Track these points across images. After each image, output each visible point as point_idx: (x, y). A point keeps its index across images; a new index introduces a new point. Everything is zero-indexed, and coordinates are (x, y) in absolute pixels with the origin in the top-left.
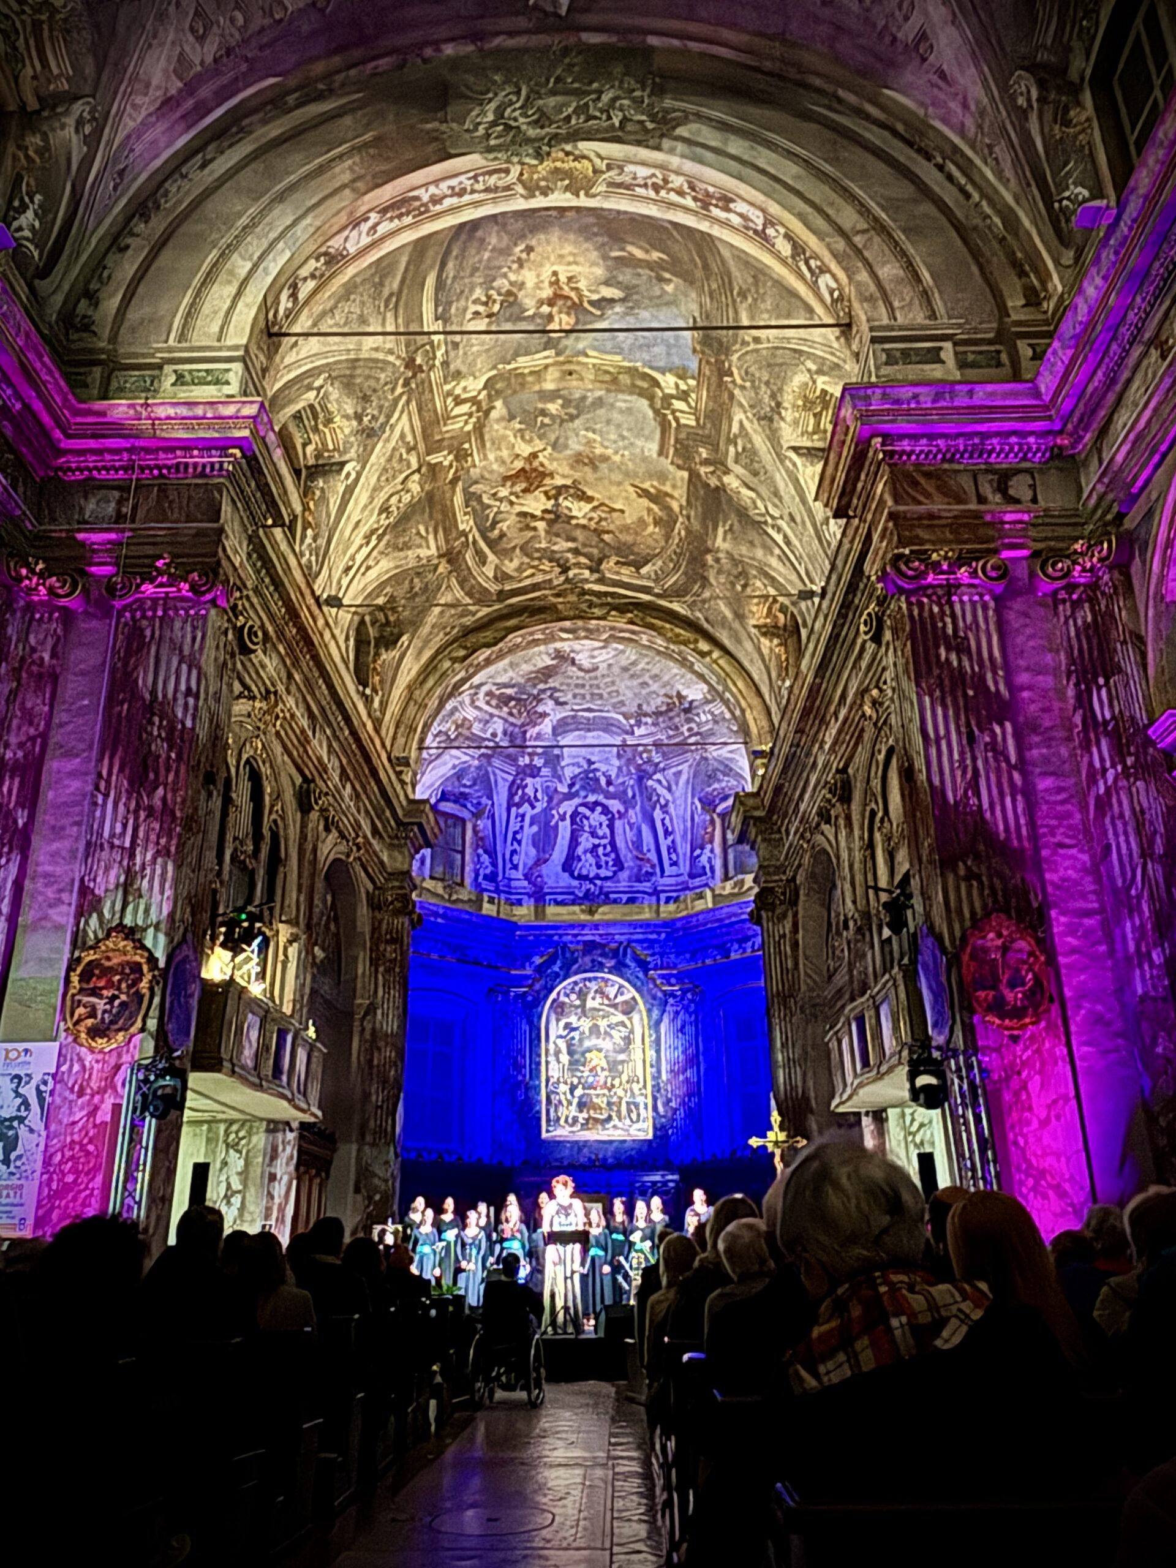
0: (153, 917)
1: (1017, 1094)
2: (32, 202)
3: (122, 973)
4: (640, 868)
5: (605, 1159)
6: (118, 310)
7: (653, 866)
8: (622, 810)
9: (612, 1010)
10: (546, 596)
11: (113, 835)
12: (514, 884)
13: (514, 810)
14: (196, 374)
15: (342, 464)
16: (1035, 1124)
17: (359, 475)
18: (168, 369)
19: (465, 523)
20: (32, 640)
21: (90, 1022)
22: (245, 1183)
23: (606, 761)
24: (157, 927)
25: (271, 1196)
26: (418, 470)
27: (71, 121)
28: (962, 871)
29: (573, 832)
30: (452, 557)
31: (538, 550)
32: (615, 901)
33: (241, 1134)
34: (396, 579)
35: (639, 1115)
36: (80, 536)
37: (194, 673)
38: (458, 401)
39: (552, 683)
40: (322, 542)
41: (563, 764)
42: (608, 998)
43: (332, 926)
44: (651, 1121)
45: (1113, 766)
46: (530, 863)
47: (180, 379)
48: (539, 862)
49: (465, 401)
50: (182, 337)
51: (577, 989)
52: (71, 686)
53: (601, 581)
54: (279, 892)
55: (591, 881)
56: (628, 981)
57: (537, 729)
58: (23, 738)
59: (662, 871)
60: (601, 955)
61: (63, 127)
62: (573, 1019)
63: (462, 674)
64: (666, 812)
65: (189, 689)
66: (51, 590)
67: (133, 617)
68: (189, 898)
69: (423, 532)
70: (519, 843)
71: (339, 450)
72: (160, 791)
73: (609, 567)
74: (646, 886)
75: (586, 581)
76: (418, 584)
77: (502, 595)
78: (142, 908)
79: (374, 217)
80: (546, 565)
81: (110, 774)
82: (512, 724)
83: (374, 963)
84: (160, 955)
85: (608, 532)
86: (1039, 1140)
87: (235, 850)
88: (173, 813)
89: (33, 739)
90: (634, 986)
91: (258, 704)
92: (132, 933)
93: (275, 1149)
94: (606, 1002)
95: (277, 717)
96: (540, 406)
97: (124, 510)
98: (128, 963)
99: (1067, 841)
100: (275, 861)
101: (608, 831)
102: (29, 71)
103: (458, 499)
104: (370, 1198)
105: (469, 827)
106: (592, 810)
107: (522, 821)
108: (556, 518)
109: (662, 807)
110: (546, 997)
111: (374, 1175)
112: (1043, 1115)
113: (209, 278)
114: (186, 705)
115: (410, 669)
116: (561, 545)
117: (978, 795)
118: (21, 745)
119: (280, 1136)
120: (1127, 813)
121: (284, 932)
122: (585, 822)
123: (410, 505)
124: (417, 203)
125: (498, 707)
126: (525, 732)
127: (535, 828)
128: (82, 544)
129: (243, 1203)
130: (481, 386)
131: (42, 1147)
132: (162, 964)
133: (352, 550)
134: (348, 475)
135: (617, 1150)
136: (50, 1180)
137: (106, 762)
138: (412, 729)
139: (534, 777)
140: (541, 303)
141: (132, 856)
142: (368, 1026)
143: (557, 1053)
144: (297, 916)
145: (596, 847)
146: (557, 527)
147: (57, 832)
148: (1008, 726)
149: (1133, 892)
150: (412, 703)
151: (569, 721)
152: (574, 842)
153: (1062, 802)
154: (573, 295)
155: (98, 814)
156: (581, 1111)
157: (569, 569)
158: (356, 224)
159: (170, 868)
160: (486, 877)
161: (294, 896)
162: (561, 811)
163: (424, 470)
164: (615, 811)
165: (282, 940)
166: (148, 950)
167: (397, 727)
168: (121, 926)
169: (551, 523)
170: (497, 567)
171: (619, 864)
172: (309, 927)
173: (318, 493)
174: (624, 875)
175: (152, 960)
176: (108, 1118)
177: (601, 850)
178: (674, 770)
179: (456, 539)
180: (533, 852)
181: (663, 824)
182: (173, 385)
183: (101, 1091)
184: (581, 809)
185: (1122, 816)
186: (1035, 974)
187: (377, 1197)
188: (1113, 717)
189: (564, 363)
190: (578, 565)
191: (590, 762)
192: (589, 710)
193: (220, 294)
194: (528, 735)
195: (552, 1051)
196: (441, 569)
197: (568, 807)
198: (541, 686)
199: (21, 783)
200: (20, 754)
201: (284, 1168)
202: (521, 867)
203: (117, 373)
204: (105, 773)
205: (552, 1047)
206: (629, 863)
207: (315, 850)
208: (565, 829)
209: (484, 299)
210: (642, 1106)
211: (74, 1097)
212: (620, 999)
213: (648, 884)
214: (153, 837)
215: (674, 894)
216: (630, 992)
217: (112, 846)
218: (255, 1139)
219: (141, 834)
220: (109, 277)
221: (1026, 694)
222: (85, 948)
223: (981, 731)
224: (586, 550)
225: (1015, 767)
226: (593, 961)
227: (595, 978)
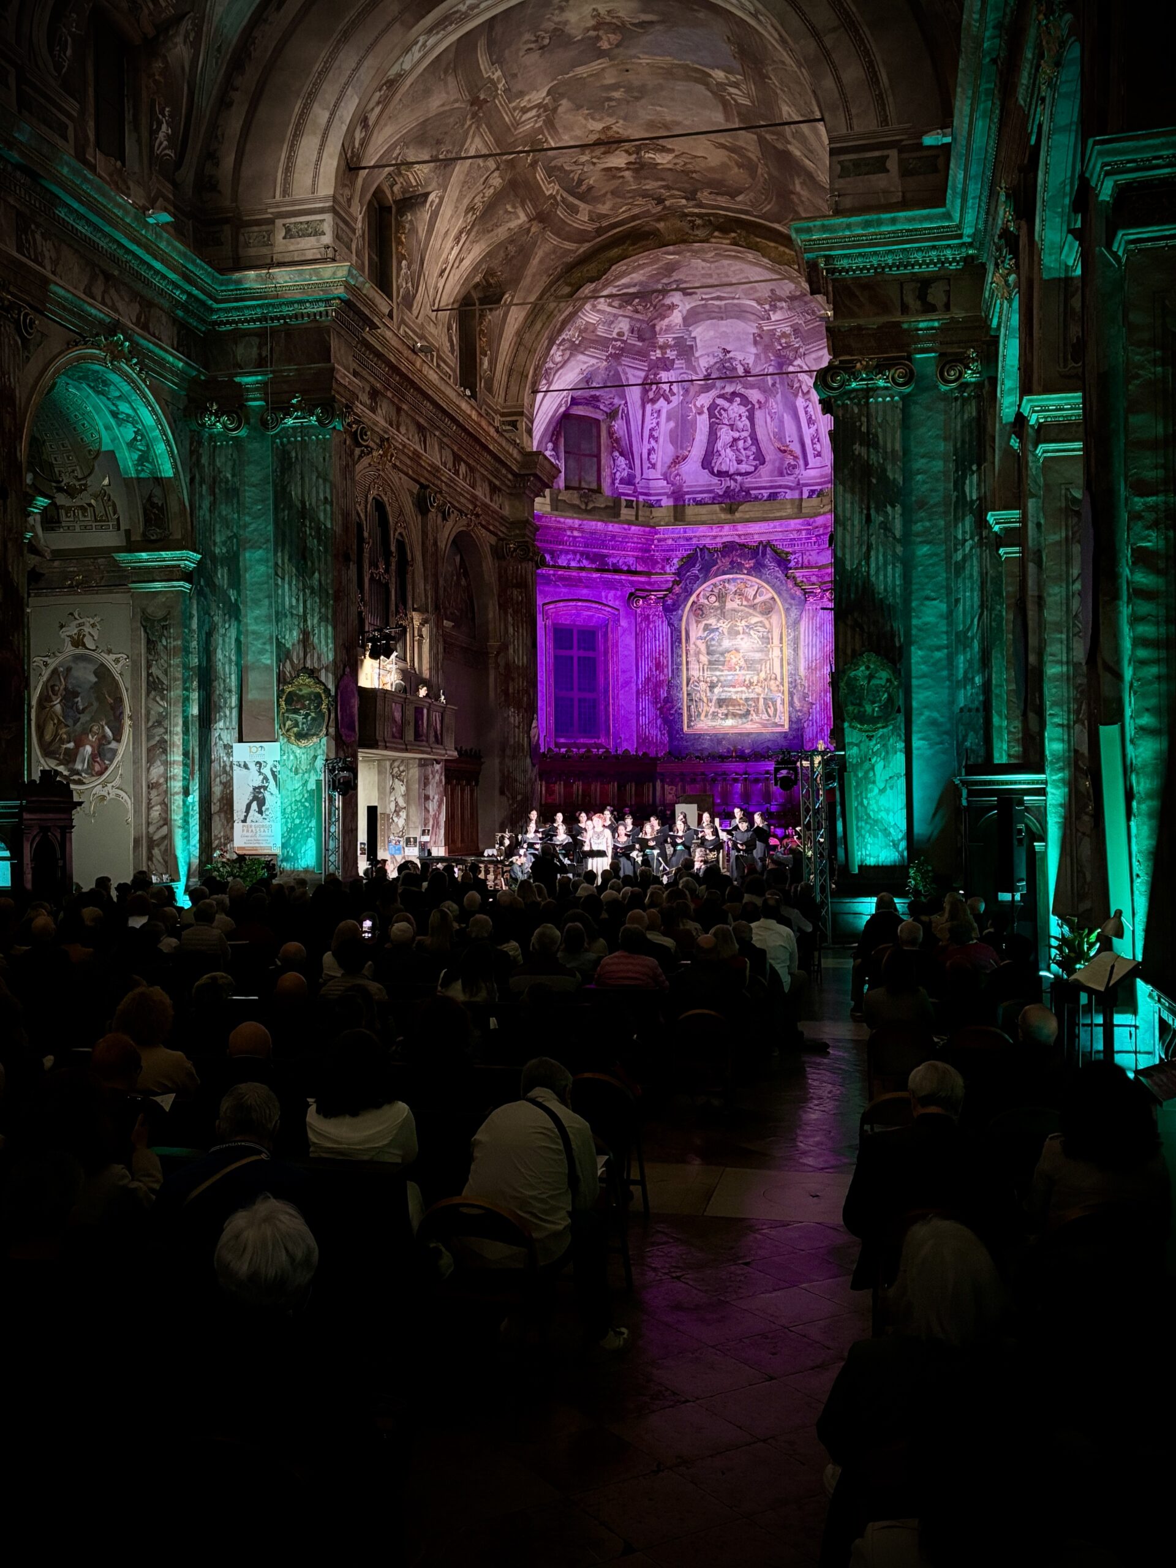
0: (324, 662)
1: (867, 773)
2: (164, 116)
3: (310, 699)
4: (782, 460)
5: (742, 751)
6: (234, 168)
7: (796, 458)
8: (763, 400)
9: (751, 611)
10: (647, 222)
11: (291, 607)
12: (652, 484)
13: (649, 407)
14: (300, 226)
15: (427, 195)
16: (876, 791)
17: (441, 199)
18: (279, 222)
19: (550, 189)
20: (218, 464)
21: (295, 729)
22: (407, 802)
23: (742, 349)
24: (327, 670)
25: (427, 810)
26: (497, 169)
27: (179, 39)
28: (849, 622)
29: (711, 425)
30: (542, 218)
31: (629, 192)
32: (756, 498)
33: (402, 768)
34: (489, 255)
35: (776, 710)
36: (237, 379)
37: (328, 485)
38: (525, 110)
39: (676, 276)
40: (415, 267)
41: (697, 354)
42: (747, 600)
43: (463, 582)
44: (787, 715)
45: (972, 538)
46: (669, 460)
47: (289, 234)
48: (678, 460)
49: (531, 109)
50: (285, 193)
51: (716, 591)
52: (249, 494)
53: (700, 205)
54: (409, 588)
55: (731, 476)
56: (768, 583)
57: (666, 321)
58: (224, 539)
59: (806, 464)
60: (740, 556)
61: (176, 44)
62: (712, 621)
63: (570, 309)
64: (809, 400)
65: (326, 498)
66: (224, 426)
67: (282, 443)
68: (344, 644)
69: (510, 209)
70: (656, 440)
71: (421, 186)
72: (317, 575)
73: (704, 196)
74: (789, 480)
75: (685, 206)
76: (512, 249)
77: (599, 231)
78: (316, 656)
79: (422, 39)
80: (640, 201)
81: (283, 563)
82: (638, 320)
83: (503, 607)
84: (331, 686)
85: (695, 172)
86: (877, 802)
87: (372, 574)
88: (327, 591)
89: (230, 538)
90: (773, 587)
91: (375, 454)
92: (312, 673)
93: (426, 778)
94: (745, 603)
95: (392, 456)
96: (604, 95)
97: (264, 354)
98: (312, 693)
99: (933, 594)
100: (404, 564)
101: (748, 423)
102: (146, 11)
103: (540, 175)
104: (514, 798)
105: (604, 428)
106: (731, 401)
107: (659, 416)
108: (640, 168)
109: (804, 394)
110: (686, 599)
111: (516, 781)
112: (882, 786)
113: (298, 134)
114: (325, 510)
115: (516, 317)
116: (650, 185)
117: (868, 564)
118: (224, 543)
119: (430, 769)
120: (975, 574)
121: (417, 619)
122: (724, 414)
123: (494, 194)
124: (458, 15)
125: (620, 307)
126: (654, 326)
127: (672, 424)
128: (240, 384)
129: (407, 815)
130: (544, 94)
131: (279, 804)
132: (333, 693)
133: (444, 256)
134: (432, 202)
135: (754, 742)
136: (287, 822)
137: (279, 554)
138: (524, 376)
139: (668, 370)
140: (588, 30)
141: (305, 621)
142: (502, 662)
143: (697, 654)
144: (427, 604)
145: (735, 440)
146: (643, 173)
147: (257, 602)
148: (898, 508)
149: (969, 634)
150: (522, 348)
151: (700, 310)
152: (713, 436)
153: (933, 565)
154: (614, 21)
155: (280, 592)
156: (720, 706)
157: (665, 200)
158: (408, 50)
159: (330, 628)
160: (622, 481)
161: (422, 587)
162: (698, 404)
163: (502, 167)
164: (755, 402)
165: (416, 623)
166: (324, 684)
167: (509, 376)
168: (305, 669)
169: (636, 171)
170: (590, 211)
171: (760, 458)
172: (437, 608)
173: (407, 226)
174: (764, 470)
175: (327, 690)
176: (314, 787)
177: (741, 444)
178: (814, 356)
179: (545, 203)
180: (670, 449)
181: (806, 413)
182: (284, 238)
183: (308, 771)
184: (720, 401)
185: (971, 576)
186: (889, 695)
187: (519, 798)
188: (978, 499)
189: (618, 64)
190: (673, 196)
191: (727, 352)
192: (719, 298)
193: (308, 145)
194: (658, 328)
195: (692, 652)
196: (533, 230)
197: (704, 400)
198: (665, 281)
199: (229, 570)
200: (224, 550)
201: (435, 791)
202: (659, 466)
203: (242, 230)
204: (280, 562)
205: (692, 648)
206: (770, 453)
207: (435, 543)
208: (703, 422)
209: (534, 39)
210: (779, 702)
211: (292, 774)
212: (759, 599)
213: (791, 478)
214: (317, 609)
215: (818, 488)
216: (768, 593)
217: (292, 614)
218: (411, 771)
219: (309, 606)
220: (223, 135)
221: (919, 477)
222: (285, 683)
223: (877, 512)
224: (677, 186)
225: (899, 541)
226: (732, 562)
227: (734, 580)
